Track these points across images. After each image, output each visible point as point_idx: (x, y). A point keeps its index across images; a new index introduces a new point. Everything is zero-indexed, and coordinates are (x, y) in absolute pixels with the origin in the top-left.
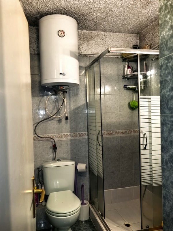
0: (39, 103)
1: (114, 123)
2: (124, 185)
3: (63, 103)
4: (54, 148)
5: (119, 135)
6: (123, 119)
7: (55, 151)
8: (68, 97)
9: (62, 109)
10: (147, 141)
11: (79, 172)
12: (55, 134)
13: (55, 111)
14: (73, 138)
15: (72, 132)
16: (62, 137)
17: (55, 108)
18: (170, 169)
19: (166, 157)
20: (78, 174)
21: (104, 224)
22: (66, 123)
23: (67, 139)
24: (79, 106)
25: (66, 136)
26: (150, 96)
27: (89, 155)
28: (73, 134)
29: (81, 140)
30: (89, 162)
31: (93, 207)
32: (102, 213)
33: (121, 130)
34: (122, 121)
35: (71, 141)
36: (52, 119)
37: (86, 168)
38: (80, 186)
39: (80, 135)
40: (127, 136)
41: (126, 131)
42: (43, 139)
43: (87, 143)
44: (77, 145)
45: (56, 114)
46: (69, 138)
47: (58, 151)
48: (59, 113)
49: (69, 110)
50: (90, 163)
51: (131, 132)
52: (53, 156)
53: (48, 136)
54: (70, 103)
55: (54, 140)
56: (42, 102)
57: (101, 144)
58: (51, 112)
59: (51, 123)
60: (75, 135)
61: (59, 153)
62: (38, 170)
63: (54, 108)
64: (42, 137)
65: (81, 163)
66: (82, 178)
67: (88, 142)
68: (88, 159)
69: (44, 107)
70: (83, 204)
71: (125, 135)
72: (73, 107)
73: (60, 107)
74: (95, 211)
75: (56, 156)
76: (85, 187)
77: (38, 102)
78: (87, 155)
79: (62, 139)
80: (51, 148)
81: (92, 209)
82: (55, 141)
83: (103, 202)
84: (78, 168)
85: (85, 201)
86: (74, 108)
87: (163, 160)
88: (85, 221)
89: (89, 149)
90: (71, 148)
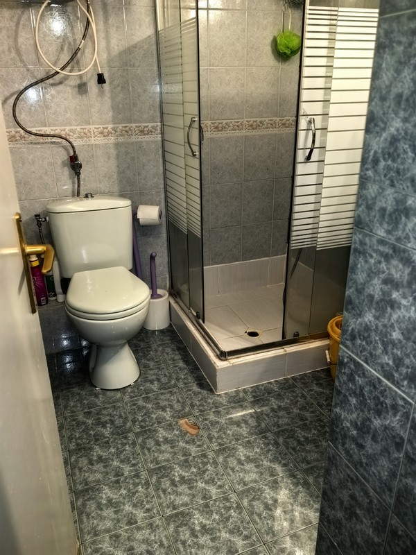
0: (14, 28)
1: (233, 99)
2: (248, 254)
3: (86, 29)
4: (74, 164)
5: (244, 133)
6: (257, 88)
7: (78, 174)
8: (101, 13)
9: (87, 51)
10: (314, 141)
11: (143, 226)
12: (71, 128)
13: (65, 57)
14: (121, 139)
15: (119, 123)
16: (93, 135)
17: (66, 48)
18: (382, 177)
19: (378, 144)
20: (140, 230)
21: (203, 333)
22: (101, 93)
23: (106, 141)
24: (135, 42)
25: (102, 133)
26: (336, 9)
27: (166, 184)
28: (120, 128)
29: (144, 144)
30: (166, 202)
31: (177, 302)
32: (197, 313)
33: (249, 120)
34: (252, 93)
35: (117, 149)
36: (61, 83)
37: (160, 216)
38: (145, 259)
39: (142, 131)
40: (263, 136)
41: (261, 122)
42: (41, 140)
43: (160, 152)
44: (133, 159)
45: (68, 63)
46: (112, 139)
47: (84, 173)
48: (78, 62)
49: (105, 56)
50: (169, 205)
51: (273, 125)
52: (74, 186)
53: (52, 133)
54: (107, 32)
55: (70, 142)
56: (23, 25)
57: (198, 153)
58: (53, 59)
59: (59, 92)
60: (127, 132)
61: (87, 178)
62: (38, 221)
63: (62, 49)
64: (35, 135)
65: (146, 204)
66: (151, 239)
67: (164, 151)
68: (163, 196)
69: (32, 42)
70: (154, 295)
71: (259, 133)
72: (117, 44)
73: (78, 42)
74: (182, 309)
75: (81, 188)
76: (158, 261)
77: (13, 24)
78: (162, 186)
79: (93, 141)
80: (64, 164)
81: (175, 306)
82: (73, 147)
83: (201, 292)
84: (140, 215)
85: (159, 292)
86: (122, 48)
87: (367, 155)
88: (162, 331)
89: (165, 170)
90: (118, 166)
